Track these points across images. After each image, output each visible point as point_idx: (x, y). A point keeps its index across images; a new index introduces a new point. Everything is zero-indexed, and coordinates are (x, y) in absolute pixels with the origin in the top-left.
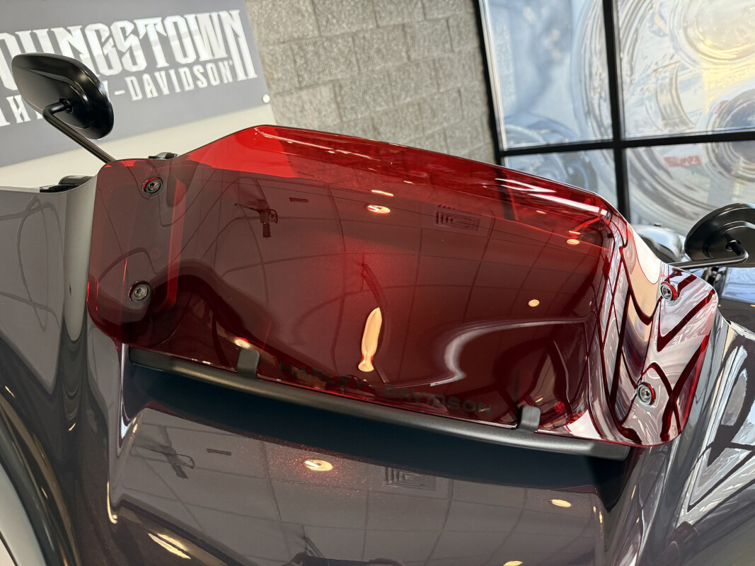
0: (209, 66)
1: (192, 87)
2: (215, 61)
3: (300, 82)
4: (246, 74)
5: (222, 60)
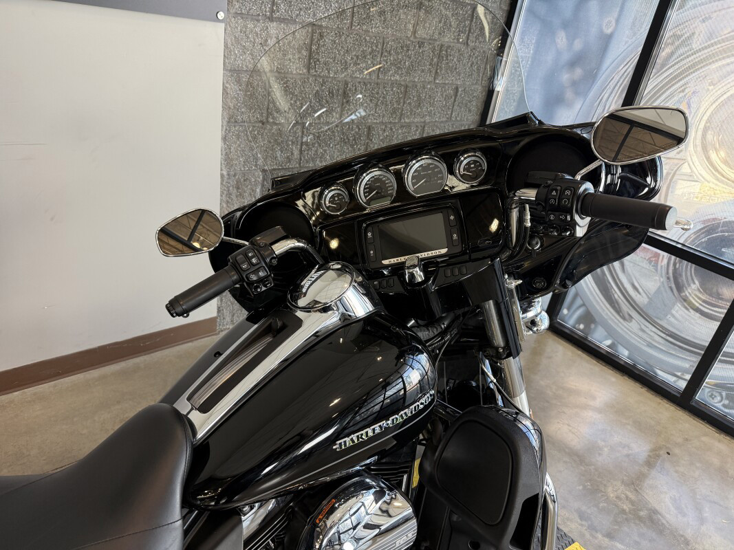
3: (272, 11)
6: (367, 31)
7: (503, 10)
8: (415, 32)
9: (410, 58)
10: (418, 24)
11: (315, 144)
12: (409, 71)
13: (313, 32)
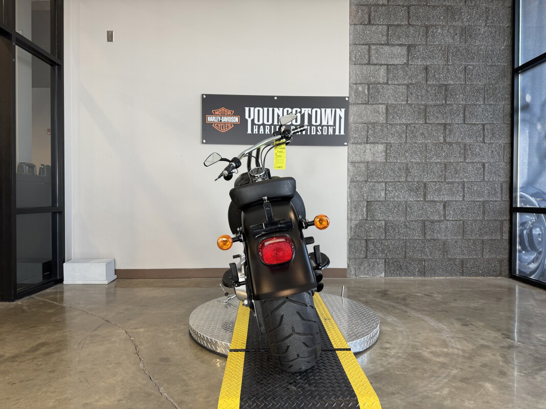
0: (324, 127)
1: (315, 133)
2: (328, 126)
3: (367, 140)
4: (340, 132)
5: (331, 126)
6: (415, 143)
7: (507, 124)
8: (445, 140)
9: (445, 151)
10: (446, 137)
11: (392, 191)
12: (445, 158)
13: (387, 146)
